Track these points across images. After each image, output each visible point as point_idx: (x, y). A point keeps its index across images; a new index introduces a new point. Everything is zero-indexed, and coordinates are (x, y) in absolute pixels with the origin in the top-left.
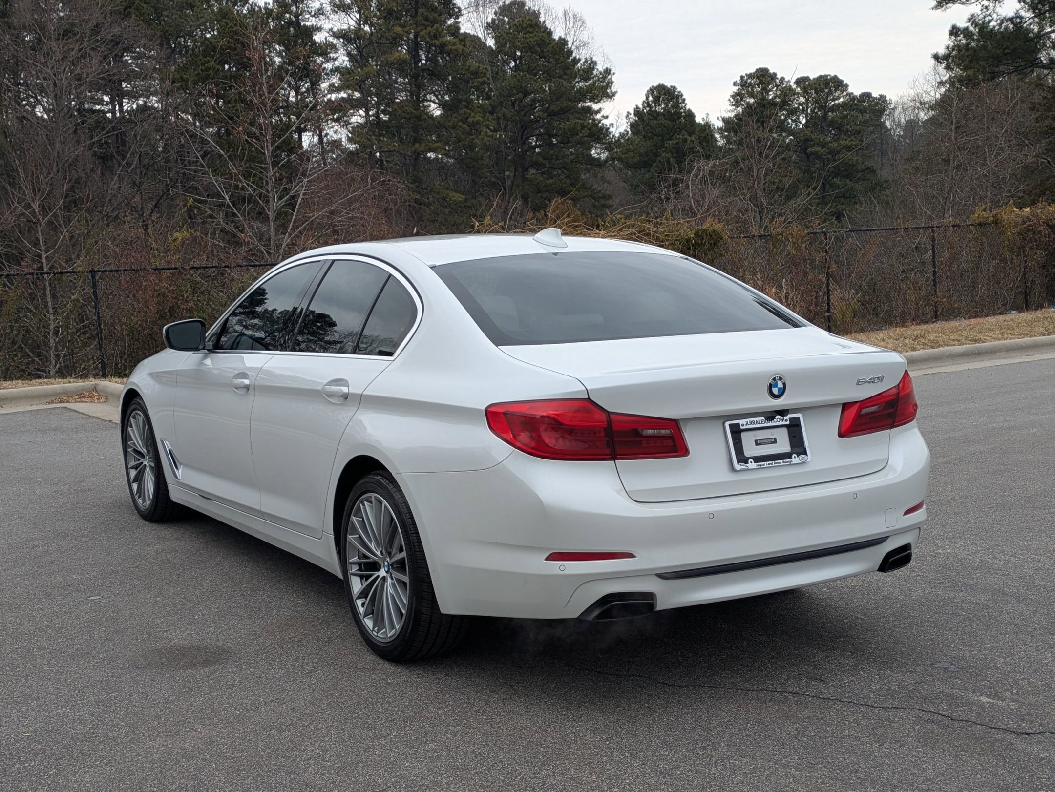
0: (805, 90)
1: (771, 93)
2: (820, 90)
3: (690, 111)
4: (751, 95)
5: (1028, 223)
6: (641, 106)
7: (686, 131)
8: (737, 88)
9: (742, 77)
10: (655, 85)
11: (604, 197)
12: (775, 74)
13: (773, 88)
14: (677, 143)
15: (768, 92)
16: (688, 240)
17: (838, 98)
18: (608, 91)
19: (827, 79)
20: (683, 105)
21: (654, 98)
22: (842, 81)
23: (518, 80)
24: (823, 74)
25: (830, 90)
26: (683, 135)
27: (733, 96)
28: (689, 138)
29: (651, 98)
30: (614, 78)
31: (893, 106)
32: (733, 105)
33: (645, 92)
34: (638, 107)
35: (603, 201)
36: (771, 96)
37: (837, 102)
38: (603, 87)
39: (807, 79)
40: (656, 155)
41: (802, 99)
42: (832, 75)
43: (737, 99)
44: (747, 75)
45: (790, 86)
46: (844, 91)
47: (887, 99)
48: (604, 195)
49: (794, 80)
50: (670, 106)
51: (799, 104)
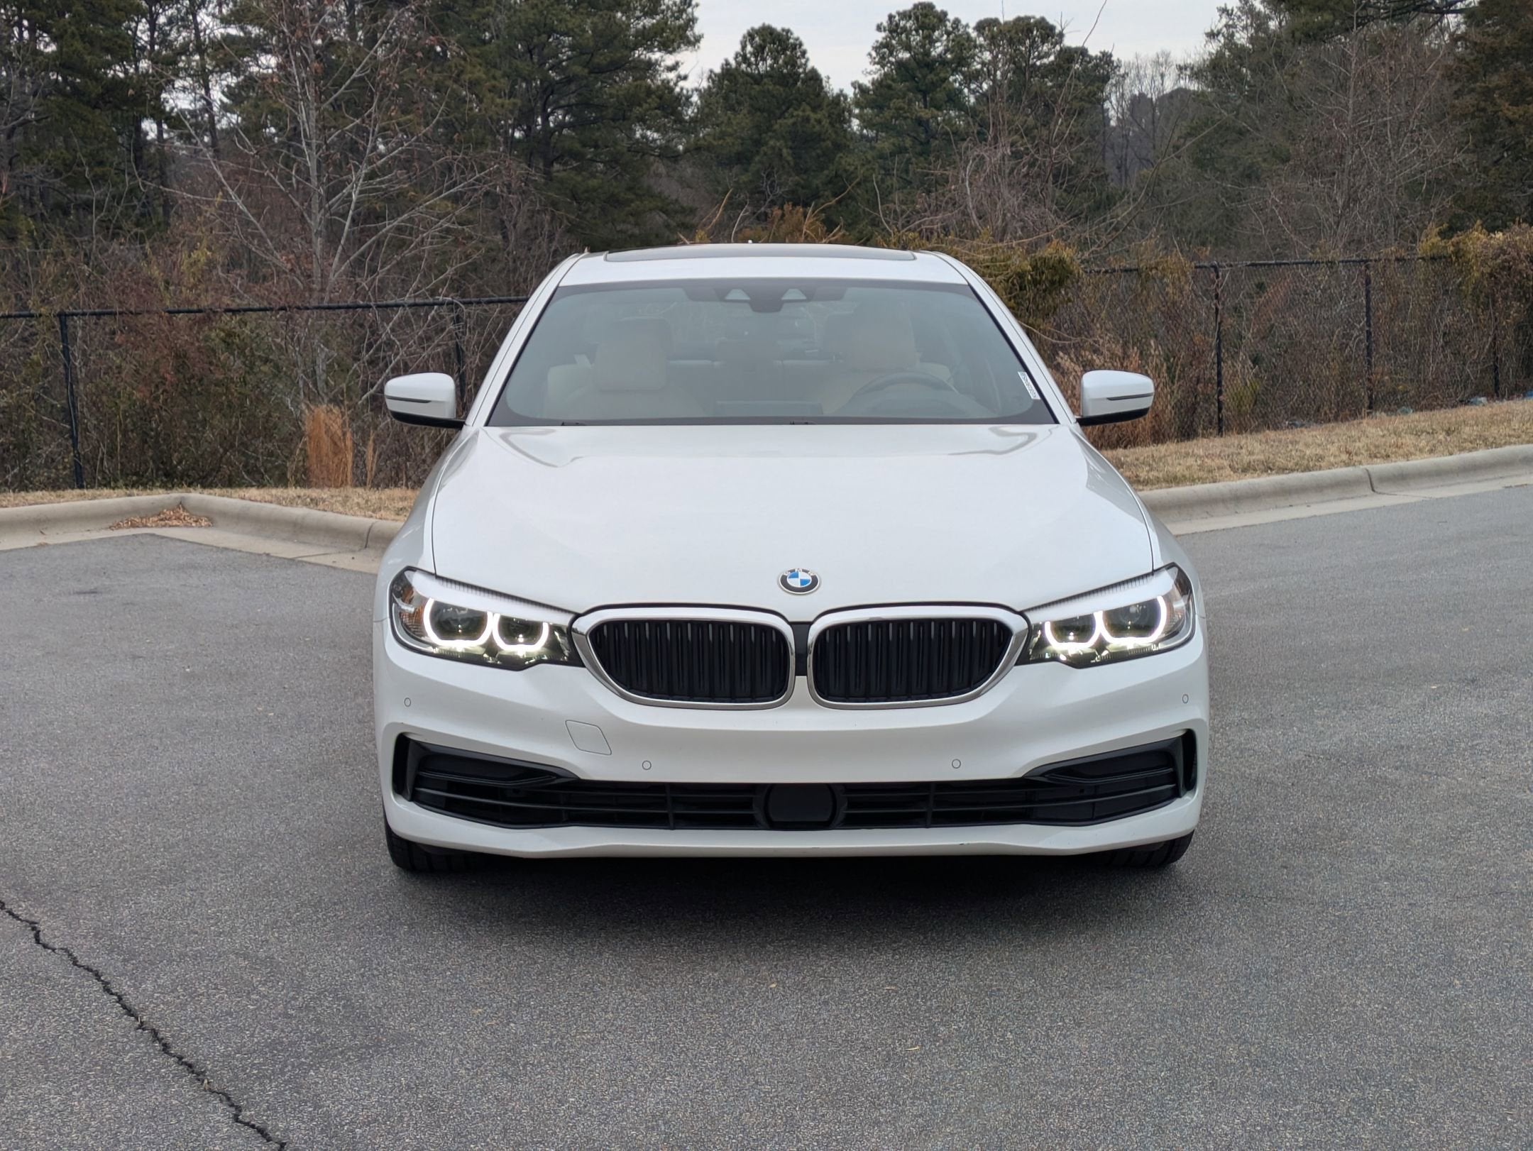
0: (993, 40)
1: (938, 44)
2: (1019, 41)
3: (814, 71)
4: (908, 48)
5: (1502, 257)
6: (733, 63)
7: (809, 104)
8: (883, 34)
9: (891, 17)
10: (757, 26)
11: (683, 211)
12: (945, 14)
13: (942, 36)
14: (794, 124)
15: (932, 42)
16: (1021, 275)
17: (1047, 55)
18: (689, 33)
19: (1029, 24)
20: (803, 61)
21: (755, 48)
22: (1052, 28)
23: (541, 12)
24: (1022, 15)
25: (1034, 42)
26: (804, 111)
27: (876, 49)
28: (813, 116)
29: (749, 48)
30: (697, 13)
31: (1122, 71)
32: (875, 63)
33: (740, 38)
34: (727, 63)
35: (679, 218)
36: (938, 49)
37: (1045, 61)
38: (680, 27)
39: (995, 22)
40: (758, 143)
41: (987, 56)
42: (1038, 17)
43: (883, 51)
44: (899, 14)
45: (968, 34)
46: (1056, 43)
47: (1114, 58)
48: (682, 207)
49: (973, 24)
50: (781, 62)
51: (983, 64)
